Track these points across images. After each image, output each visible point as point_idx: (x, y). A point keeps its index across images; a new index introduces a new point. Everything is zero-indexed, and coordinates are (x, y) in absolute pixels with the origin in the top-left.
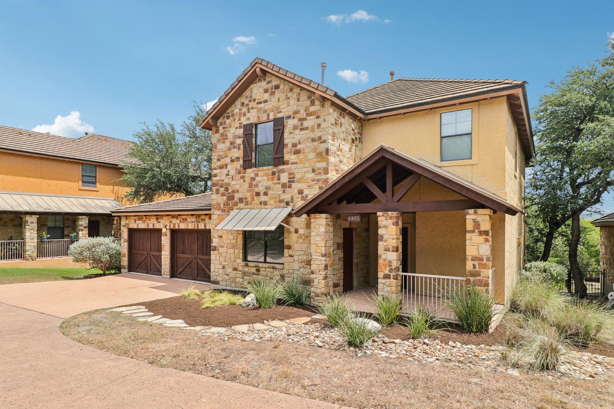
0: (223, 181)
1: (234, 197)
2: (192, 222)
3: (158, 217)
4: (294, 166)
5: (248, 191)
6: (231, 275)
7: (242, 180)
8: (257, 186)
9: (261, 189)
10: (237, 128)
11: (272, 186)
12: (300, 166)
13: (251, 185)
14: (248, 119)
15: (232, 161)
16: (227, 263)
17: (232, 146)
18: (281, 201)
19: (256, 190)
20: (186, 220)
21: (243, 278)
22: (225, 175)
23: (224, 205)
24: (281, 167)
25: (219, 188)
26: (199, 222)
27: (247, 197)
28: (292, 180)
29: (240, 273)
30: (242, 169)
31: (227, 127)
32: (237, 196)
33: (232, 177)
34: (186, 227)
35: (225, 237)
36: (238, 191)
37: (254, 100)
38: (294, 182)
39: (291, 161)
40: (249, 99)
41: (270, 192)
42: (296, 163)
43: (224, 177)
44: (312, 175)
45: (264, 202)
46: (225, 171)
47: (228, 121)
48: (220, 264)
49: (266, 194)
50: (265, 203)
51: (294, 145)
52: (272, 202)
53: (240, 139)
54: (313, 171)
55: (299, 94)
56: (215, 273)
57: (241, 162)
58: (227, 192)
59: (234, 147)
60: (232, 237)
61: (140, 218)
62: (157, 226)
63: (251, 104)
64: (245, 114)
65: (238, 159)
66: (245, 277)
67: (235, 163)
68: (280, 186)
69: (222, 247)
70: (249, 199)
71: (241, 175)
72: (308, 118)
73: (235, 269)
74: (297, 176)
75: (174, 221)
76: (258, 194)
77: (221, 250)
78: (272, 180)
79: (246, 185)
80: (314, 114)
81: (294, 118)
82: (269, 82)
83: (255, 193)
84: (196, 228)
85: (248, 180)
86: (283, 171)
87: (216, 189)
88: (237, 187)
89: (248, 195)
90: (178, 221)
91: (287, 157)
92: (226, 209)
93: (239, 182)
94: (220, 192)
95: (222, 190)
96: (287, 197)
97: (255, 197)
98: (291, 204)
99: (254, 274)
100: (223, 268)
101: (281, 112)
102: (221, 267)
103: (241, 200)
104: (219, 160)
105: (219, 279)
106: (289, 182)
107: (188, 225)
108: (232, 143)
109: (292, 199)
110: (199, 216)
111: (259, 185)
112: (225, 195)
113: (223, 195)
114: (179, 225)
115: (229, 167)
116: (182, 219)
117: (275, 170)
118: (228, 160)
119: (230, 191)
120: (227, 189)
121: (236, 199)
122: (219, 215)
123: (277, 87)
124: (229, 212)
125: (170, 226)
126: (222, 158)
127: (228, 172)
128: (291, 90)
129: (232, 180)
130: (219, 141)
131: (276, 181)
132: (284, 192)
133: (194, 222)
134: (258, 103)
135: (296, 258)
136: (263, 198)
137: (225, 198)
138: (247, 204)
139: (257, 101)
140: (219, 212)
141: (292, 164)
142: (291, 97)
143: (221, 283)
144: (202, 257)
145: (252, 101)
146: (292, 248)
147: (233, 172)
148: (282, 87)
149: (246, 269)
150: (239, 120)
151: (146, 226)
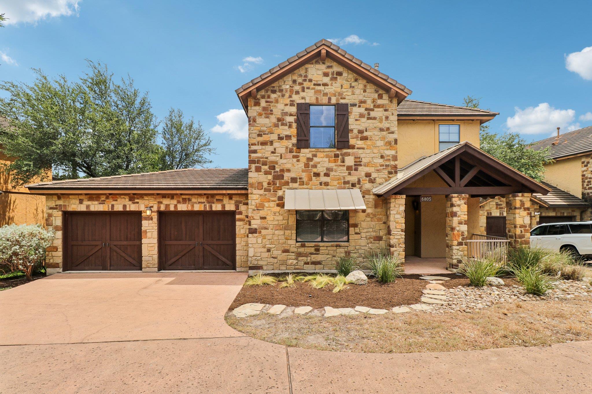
0: (267, 158)
1: (283, 176)
2: (199, 203)
3: (132, 198)
4: (361, 151)
5: (303, 171)
6: (279, 258)
7: (295, 160)
8: (315, 166)
9: (321, 169)
10: (286, 105)
11: (335, 167)
12: (368, 151)
13: (307, 165)
14: (303, 98)
15: (280, 138)
16: (274, 246)
17: (280, 123)
18: (345, 183)
19: (315, 170)
20: (189, 200)
21: (297, 259)
22: (270, 152)
23: (269, 184)
24: (345, 151)
25: (261, 165)
26: (214, 203)
27: (303, 177)
28: (358, 164)
29: (294, 254)
30: (295, 148)
31: (271, 102)
32: (287, 176)
33: (281, 155)
34: (190, 209)
35: (270, 218)
36: (289, 171)
37: (310, 81)
38: (361, 165)
39: (357, 146)
40: (303, 78)
41: (332, 174)
42: (363, 149)
43: (268, 154)
44: (381, 161)
45: (325, 183)
46: (270, 148)
47: (273, 96)
48: (264, 247)
49: (327, 175)
50: (326, 184)
51: (360, 132)
52: (335, 183)
53: (291, 117)
54: (382, 157)
55: (365, 86)
56: (255, 258)
57: (294, 140)
58: (273, 171)
59: (283, 124)
60: (281, 218)
61: (91, 197)
62: (132, 207)
63: (306, 84)
64: (297, 93)
65: (288, 137)
66: (300, 258)
67: (284, 141)
68: (345, 168)
69: (266, 228)
70: (305, 179)
71: (294, 154)
72: (376, 109)
73: (286, 251)
74: (364, 161)
75: (166, 201)
76: (317, 175)
77: (264, 232)
78: (335, 162)
79: (301, 165)
80: (382, 107)
81: (360, 106)
82: (329, 67)
83: (312, 174)
84: (208, 209)
85: (303, 160)
86: (348, 154)
87: (256, 167)
88: (288, 166)
89: (304, 176)
90: (174, 202)
91: (352, 142)
92: (272, 188)
93: (291, 161)
94: (263, 170)
95: (266, 168)
96: (353, 179)
97: (314, 178)
98: (357, 186)
99: (312, 254)
100: (269, 251)
101: (345, 98)
102: (265, 250)
103: (294, 180)
104: (259, 135)
105: (261, 263)
106: (355, 165)
107: (193, 206)
108: (279, 120)
109: (359, 181)
110: (213, 196)
111: (319, 166)
112: (271, 174)
113: (266, 173)
114: (176, 206)
115: (276, 145)
116: (181, 200)
117: (338, 152)
118: (274, 137)
119: (277, 169)
120: (274, 168)
121: (286, 178)
122: (261, 195)
123: (340, 74)
124: (277, 192)
125: (159, 207)
126: (264, 134)
127: (275, 149)
128: (356, 80)
129: (281, 158)
130: (260, 115)
131: (339, 163)
132: (350, 174)
133: (204, 203)
134: (315, 85)
135: (363, 235)
136: (324, 179)
137: (270, 177)
138: (302, 183)
139: (313, 82)
140: (262, 192)
141: (358, 148)
142: (356, 87)
143: (265, 268)
144: (210, 242)
145: (308, 80)
146: (359, 226)
147: (281, 150)
148: (345, 74)
149: (302, 250)
150: (290, 97)
151: (109, 208)
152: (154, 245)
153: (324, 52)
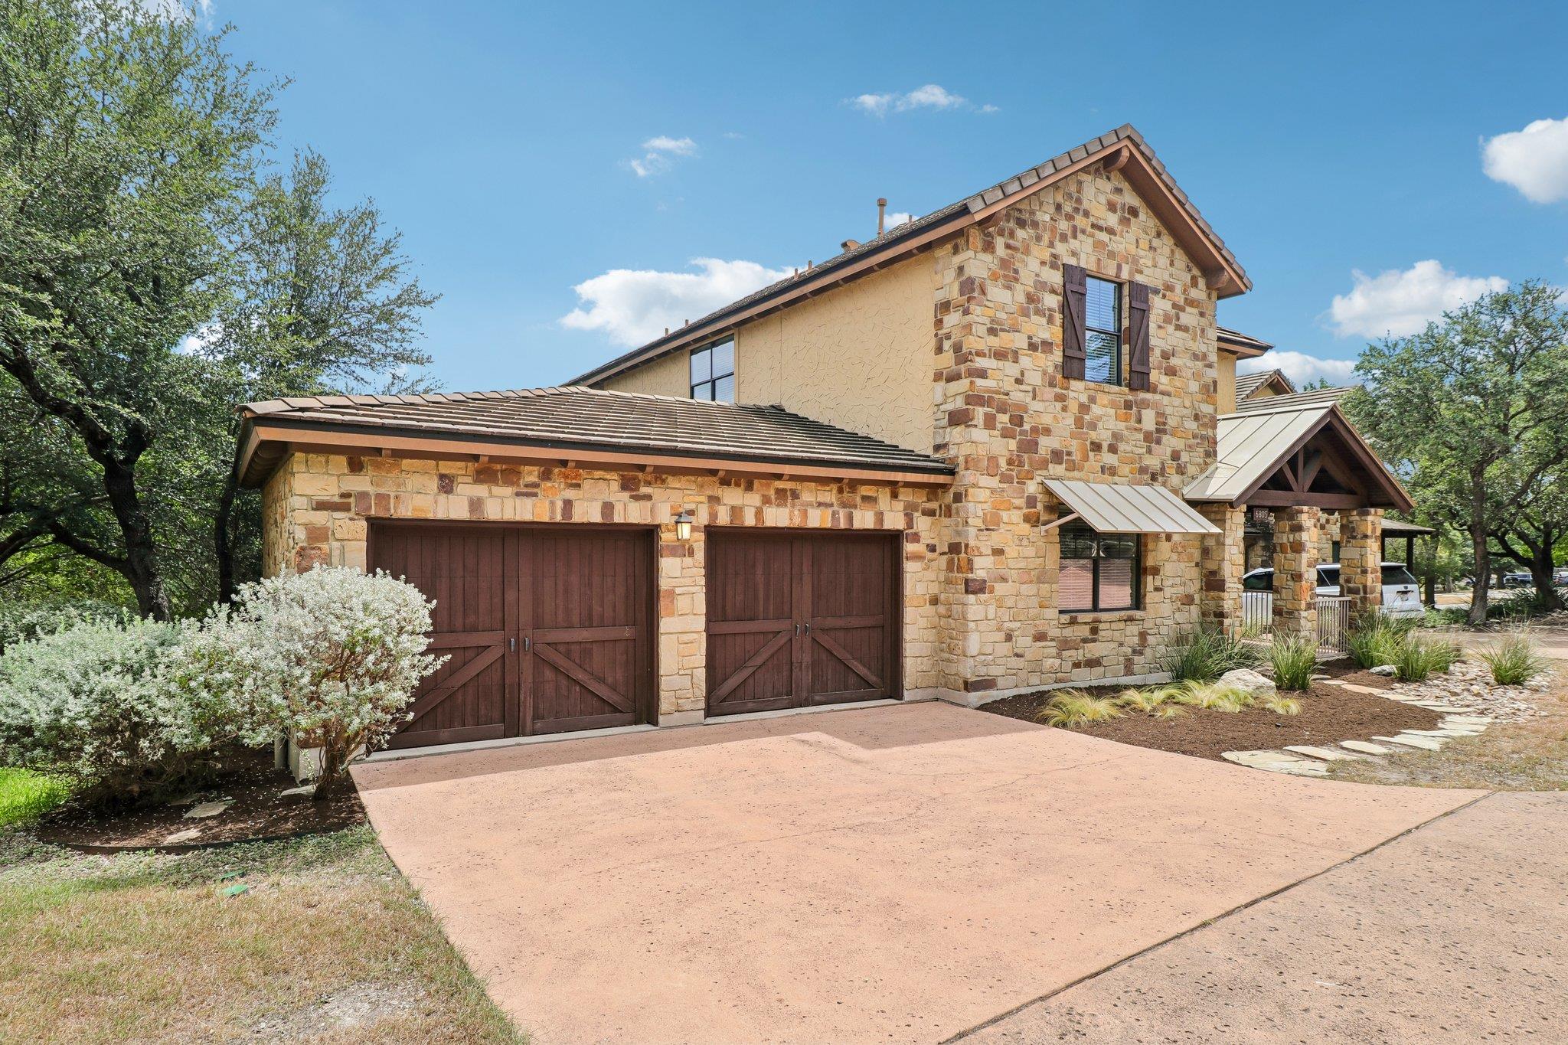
0: (1007, 394)
1: (1037, 444)
2: (820, 504)
3: (631, 480)
4: (1166, 400)
5: (1073, 436)
6: (1029, 656)
7: (1059, 405)
8: (1093, 426)
9: (1103, 436)
10: (1043, 263)
11: (1126, 433)
12: (1177, 402)
13: (1079, 422)
14: (1074, 254)
15: (1033, 347)
16: (1018, 624)
17: (1032, 306)
18: (1143, 470)
19: (1093, 435)
20: (795, 495)
21: (1059, 656)
22: (1012, 380)
23: (1010, 462)
24: (1143, 395)
25: (994, 412)
26: (855, 507)
27: (1072, 449)
28: (1161, 430)
29: (1053, 644)
30: (1059, 377)
31: (1015, 249)
32: (1046, 444)
33: (1034, 390)
34: (797, 522)
35: (1011, 551)
36: (1047, 431)
37: (1086, 214)
38: (1164, 432)
39: (1161, 388)
40: (1074, 205)
41: (1122, 446)
42: (1169, 394)
43: (1008, 385)
44: (1193, 425)
45: (1110, 468)
46: (1011, 369)
47: (1021, 234)
48: (999, 630)
49: (1113, 449)
50: (1112, 471)
51: (1166, 356)
52: (1125, 470)
53: (1053, 296)
54: (1196, 417)
55: (1172, 251)
56: (983, 657)
57: (1057, 356)
58: (1018, 429)
59: (1038, 312)
60: (1030, 552)
62: (631, 512)
63: (1080, 221)
64: (1064, 238)
65: (1047, 346)
66: (1066, 654)
67: (1039, 354)
68: (1141, 436)
69: (1004, 580)
70: (1077, 457)
71: (1057, 390)
72: (1188, 309)
73: (1040, 637)
74: (1172, 422)
75: (732, 496)
76: (1096, 447)
77: (1000, 588)
78: (1126, 421)
79: (1070, 420)
80: (1197, 307)
81: (1164, 296)
82: (1119, 191)
83: (1088, 443)
84: (843, 525)
85: (1073, 407)
86: (1145, 404)
87: (986, 414)
88: (1046, 420)
89: (1074, 446)
90: (753, 499)
91: (1155, 376)
92: (1014, 474)
93: (1051, 409)
94: (999, 426)
95: (1003, 419)
96: (1153, 462)
97: (1091, 454)
98: (1160, 479)
99: (1085, 641)
100: (1009, 638)
101: (1141, 272)
102: (1001, 636)
103: (1057, 456)
104: (992, 331)
105: (994, 671)
106: (1158, 431)
107: (805, 514)
108: (1031, 298)
109: (1163, 468)
110: (854, 484)
111: (1100, 425)
112: (1014, 438)
113: (1006, 434)
114: (759, 513)
115: (1025, 361)
116: (772, 493)
117: (1130, 398)
118: (1020, 341)
119: (1027, 427)
120: (1017, 421)
121: (1042, 451)
122: (993, 491)
123: (1134, 212)
124: (1024, 483)
125: (713, 515)
126: (1003, 330)
127: (1022, 374)
128: (1159, 235)
129: (1034, 398)
130: (994, 277)
131: (1133, 423)
132: (1149, 451)
133: (832, 505)
134: (1093, 226)
135: (1168, 592)
136: (1109, 459)
137: (1013, 444)
138: (1072, 467)
139: (1092, 219)
140: (994, 482)
141: (1163, 393)
142: (1159, 250)
143: (1000, 682)
144: (830, 622)
145: (1081, 212)
146: (1161, 573)
147: (1034, 378)
148: (1142, 216)
149: (1068, 632)
150: (1051, 245)
151: (553, 511)
152: (695, 636)
153: (1125, 154)
